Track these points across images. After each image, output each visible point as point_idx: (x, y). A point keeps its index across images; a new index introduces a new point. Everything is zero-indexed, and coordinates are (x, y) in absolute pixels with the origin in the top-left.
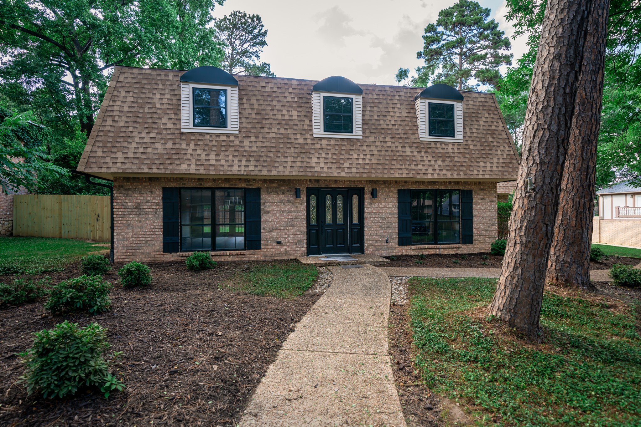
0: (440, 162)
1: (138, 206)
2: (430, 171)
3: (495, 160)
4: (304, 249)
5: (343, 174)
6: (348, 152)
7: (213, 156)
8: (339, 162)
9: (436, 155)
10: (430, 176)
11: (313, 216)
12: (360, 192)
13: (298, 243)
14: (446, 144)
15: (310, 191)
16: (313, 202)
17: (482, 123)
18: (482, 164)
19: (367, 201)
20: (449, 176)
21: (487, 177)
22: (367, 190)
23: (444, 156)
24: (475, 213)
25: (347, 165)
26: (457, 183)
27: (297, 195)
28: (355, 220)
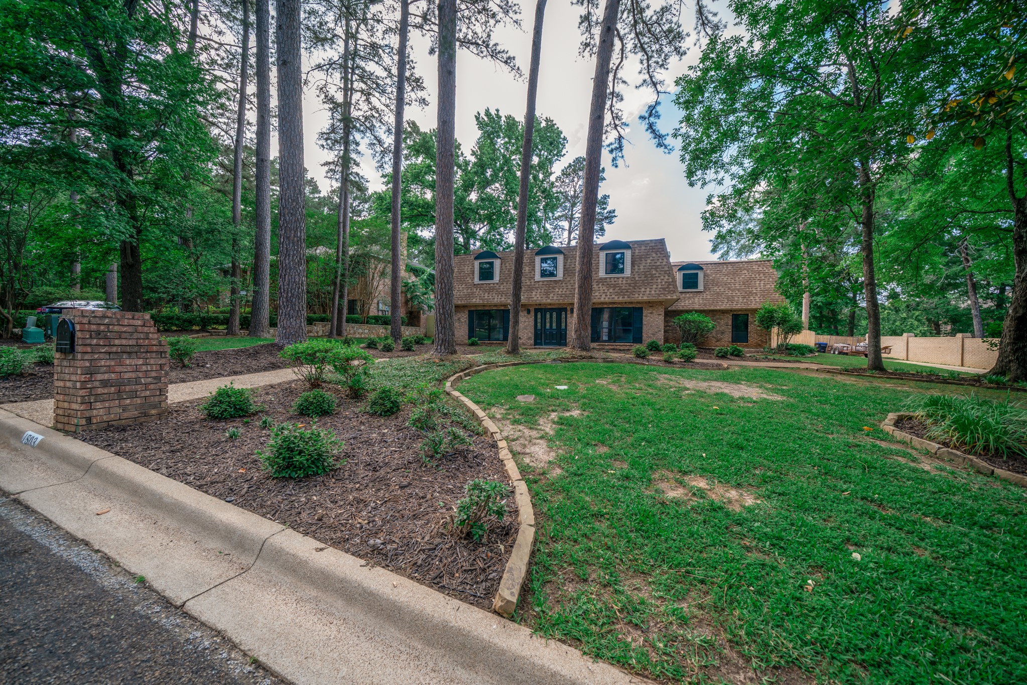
0: (611, 290)
1: (459, 319)
2: (604, 296)
3: (655, 286)
4: (532, 342)
5: (549, 301)
6: (553, 288)
7: (486, 295)
8: (547, 294)
9: (609, 286)
10: (602, 299)
11: (539, 325)
12: (565, 310)
13: (529, 338)
14: (618, 278)
15: (536, 311)
16: (539, 316)
17: (649, 261)
18: (643, 290)
19: (569, 316)
20: (616, 298)
21: (645, 298)
22: (568, 309)
23: (615, 286)
24: (644, 322)
25: (552, 295)
26: (606, 303)
27: (529, 312)
28: (563, 327)
